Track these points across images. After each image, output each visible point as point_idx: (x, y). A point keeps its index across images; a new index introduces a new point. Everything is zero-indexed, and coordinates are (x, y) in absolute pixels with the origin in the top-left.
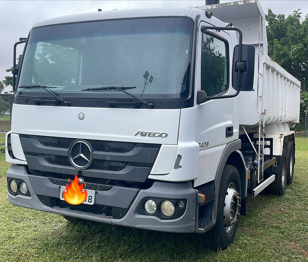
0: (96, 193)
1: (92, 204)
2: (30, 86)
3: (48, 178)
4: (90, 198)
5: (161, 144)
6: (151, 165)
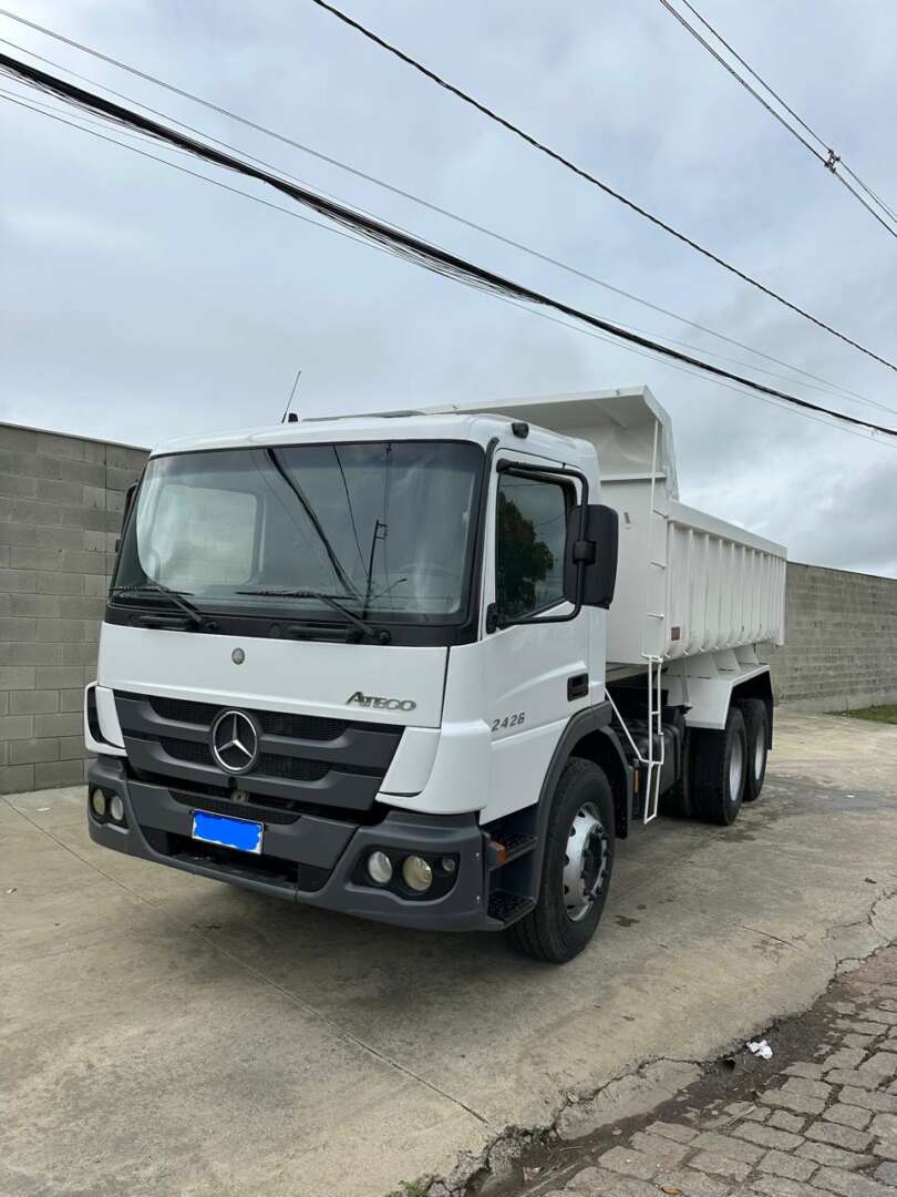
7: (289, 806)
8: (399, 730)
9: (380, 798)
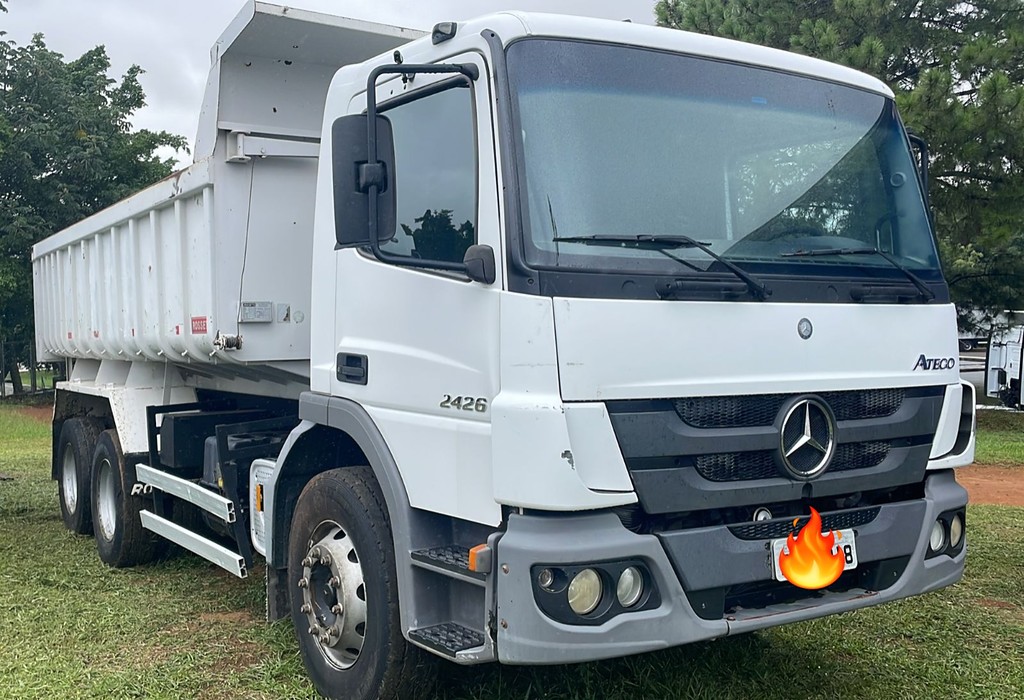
0: (855, 532)
1: (854, 566)
2: (623, 244)
3: (725, 527)
4: (848, 551)
5: (945, 386)
6: (928, 439)
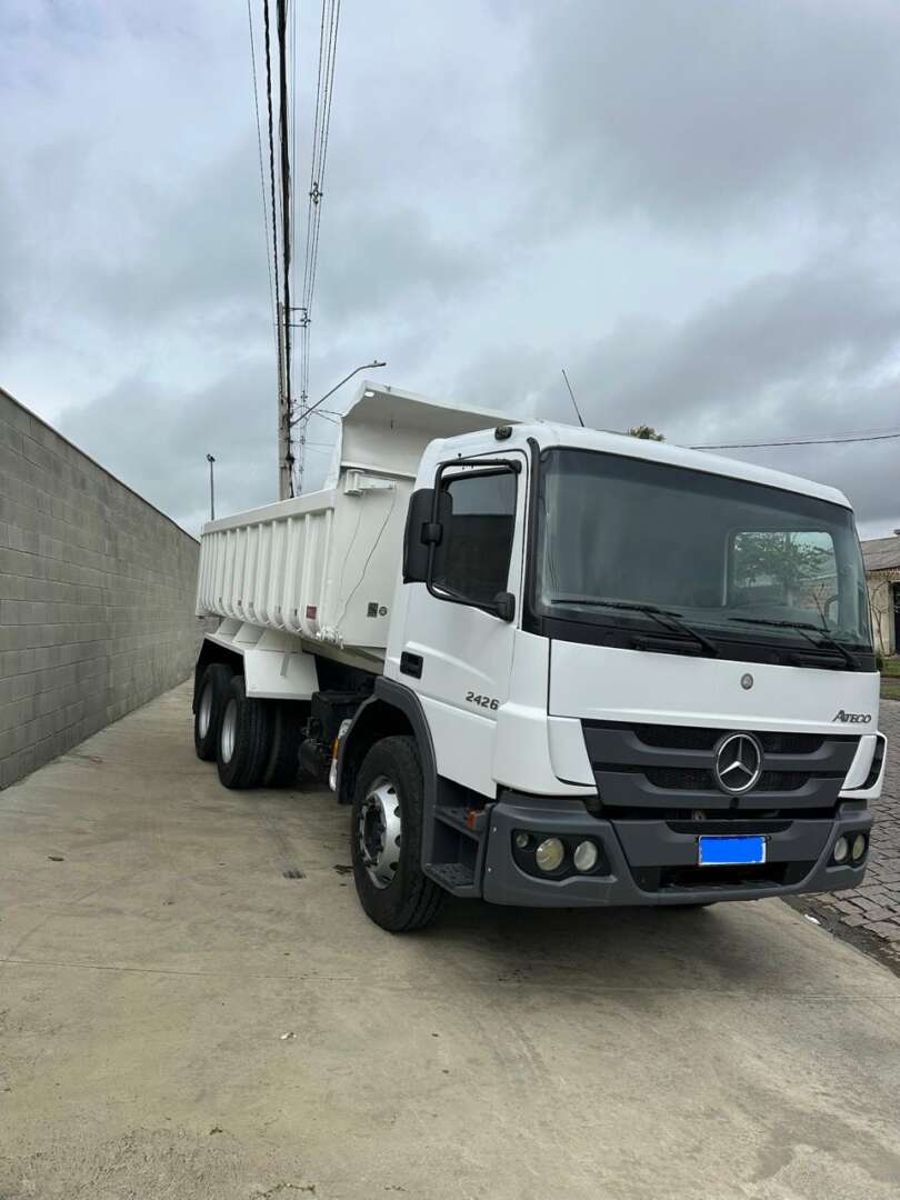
7: (776, 814)
8: (857, 738)
9: (842, 794)
